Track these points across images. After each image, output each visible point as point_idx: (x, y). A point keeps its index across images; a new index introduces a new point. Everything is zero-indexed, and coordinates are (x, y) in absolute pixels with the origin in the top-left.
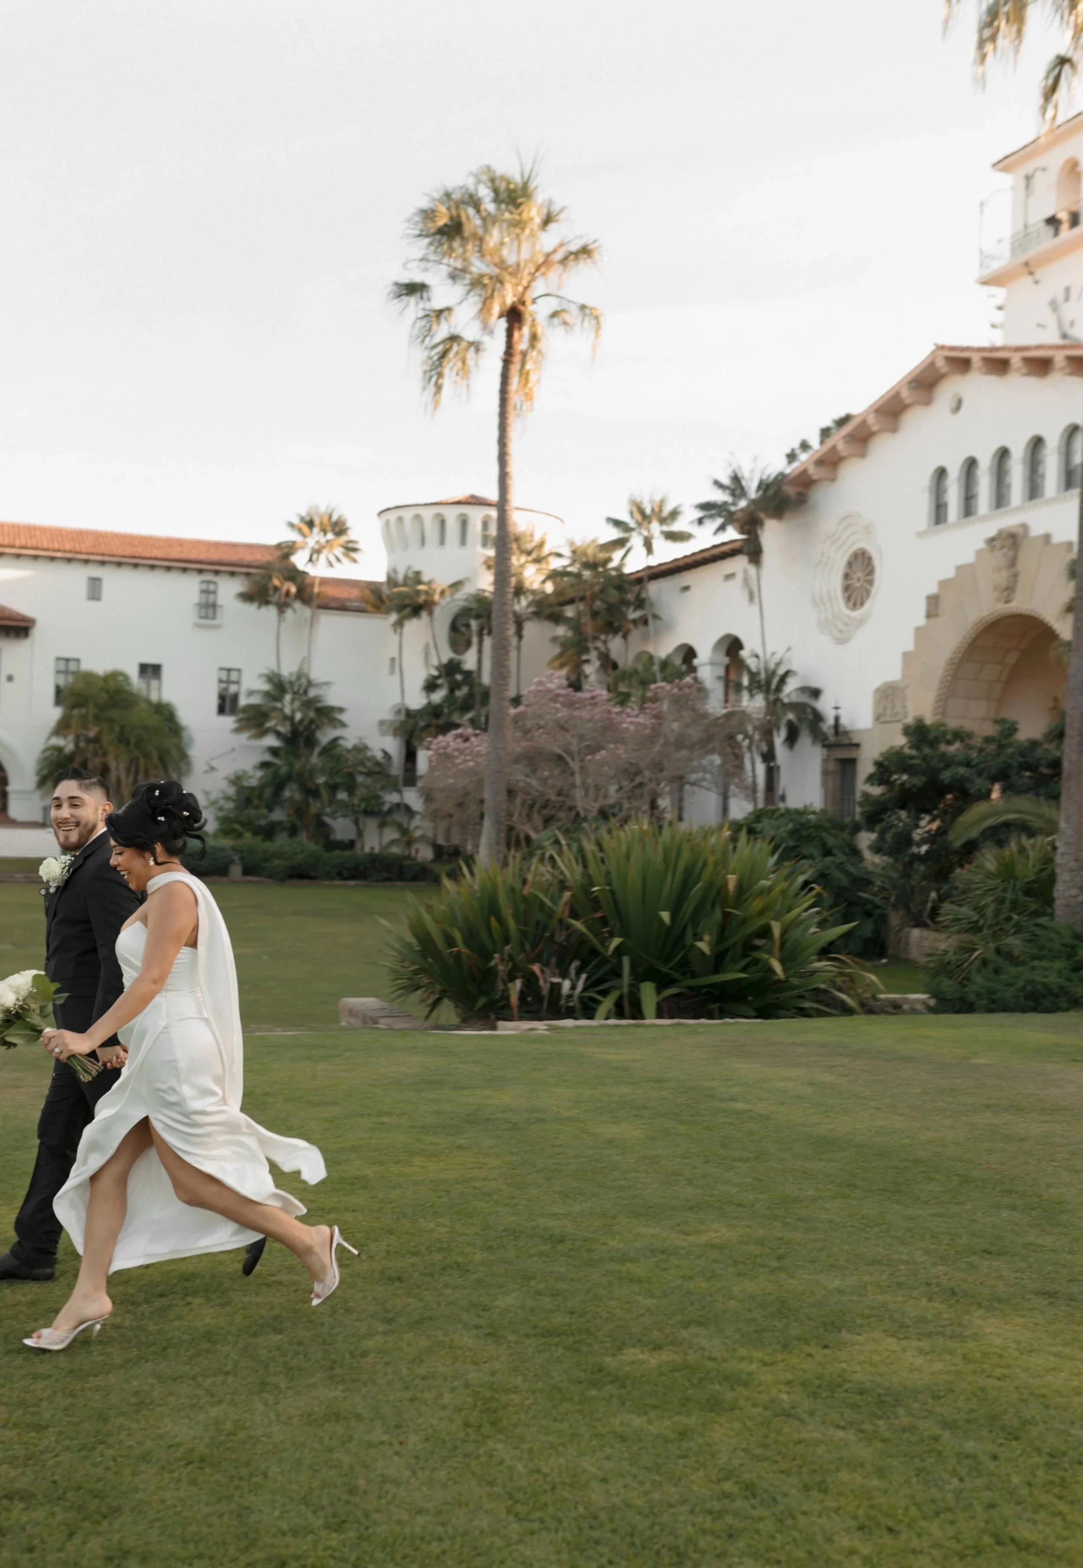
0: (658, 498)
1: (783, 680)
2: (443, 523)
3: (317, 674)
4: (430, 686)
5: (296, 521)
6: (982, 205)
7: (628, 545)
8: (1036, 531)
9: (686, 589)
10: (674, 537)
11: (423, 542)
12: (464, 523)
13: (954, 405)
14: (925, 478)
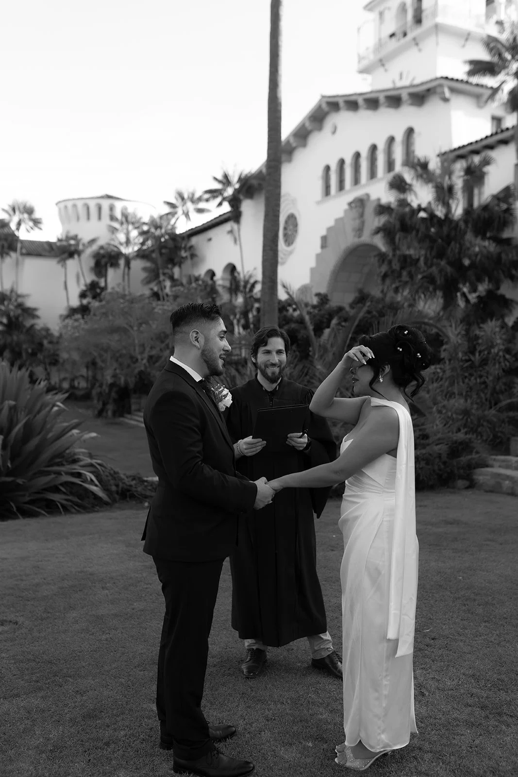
0: (191, 190)
1: (253, 286)
2: (88, 209)
3: (22, 290)
4: (83, 295)
5: (7, 208)
6: (359, 29)
7: (176, 216)
8: (373, 197)
9: (210, 240)
10: (200, 211)
11: (78, 219)
12: (100, 208)
13: (333, 130)
14: (320, 172)
